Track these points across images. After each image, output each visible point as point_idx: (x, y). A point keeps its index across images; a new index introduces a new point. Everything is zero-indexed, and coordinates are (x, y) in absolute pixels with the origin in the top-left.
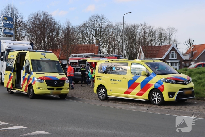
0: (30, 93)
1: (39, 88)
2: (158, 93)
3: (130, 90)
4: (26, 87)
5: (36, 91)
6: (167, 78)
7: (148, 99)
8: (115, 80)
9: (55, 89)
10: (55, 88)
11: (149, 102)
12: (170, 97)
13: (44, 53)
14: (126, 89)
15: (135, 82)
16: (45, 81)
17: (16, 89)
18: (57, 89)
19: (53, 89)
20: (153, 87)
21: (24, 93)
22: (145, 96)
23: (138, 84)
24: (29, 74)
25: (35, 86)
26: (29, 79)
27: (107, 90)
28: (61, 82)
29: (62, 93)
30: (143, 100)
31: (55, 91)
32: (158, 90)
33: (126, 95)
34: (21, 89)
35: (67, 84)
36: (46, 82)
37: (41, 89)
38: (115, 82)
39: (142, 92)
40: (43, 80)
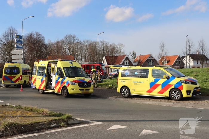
0: (64, 93)
1: (73, 89)
2: (177, 92)
3: (151, 90)
4: (60, 88)
5: (70, 92)
6: (185, 80)
7: (168, 96)
8: (138, 82)
9: (85, 90)
10: (85, 88)
11: (169, 98)
12: (187, 94)
13: (71, 62)
14: (148, 88)
15: (156, 83)
16: (77, 83)
17: (48, 90)
18: (86, 90)
19: (83, 90)
20: (173, 87)
21: (58, 93)
22: (166, 94)
23: (159, 85)
24: (62, 78)
25: (69, 88)
26: (62, 82)
27: (130, 90)
28: (89, 84)
29: (90, 92)
30: (165, 97)
31: (85, 91)
32: (178, 89)
33: (148, 93)
34: (54, 90)
35: (92, 86)
36: (78, 84)
37: (74, 90)
38: (138, 83)
39: (163, 91)
40: (76, 83)
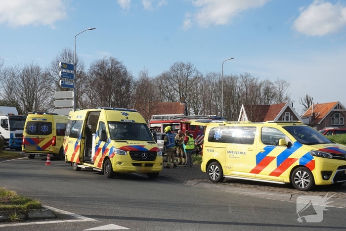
0: (107, 170)
1: (120, 163)
2: (305, 173)
3: (259, 168)
4: (101, 160)
5: (116, 167)
6: (320, 150)
7: (288, 181)
8: (236, 153)
9: (143, 165)
10: (143, 163)
11: (290, 186)
12: (324, 179)
13: (126, 112)
14: (253, 165)
15: (268, 155)
16: (128, 152)
17: (85, 164)
18: (146, 165)
19: (140, 165)
20: (297, 163)
21: (98, 170)
22: (285, 177)
23: (273, 158)
24: (105, 142)
25: (114, 161)
26: (105, 149)
27: (223, 167)
28: (152, 154)
29: (154, 170)
30: (282, 183)
31: (143, 168)
32: (305, 167)
33: (253, 175)
34: (93, 164)
35: (159, 159)
36: (130, 154)
37: (122, 164)
38: (235, 155)
39: (278, 171)
40: (126, 151)
